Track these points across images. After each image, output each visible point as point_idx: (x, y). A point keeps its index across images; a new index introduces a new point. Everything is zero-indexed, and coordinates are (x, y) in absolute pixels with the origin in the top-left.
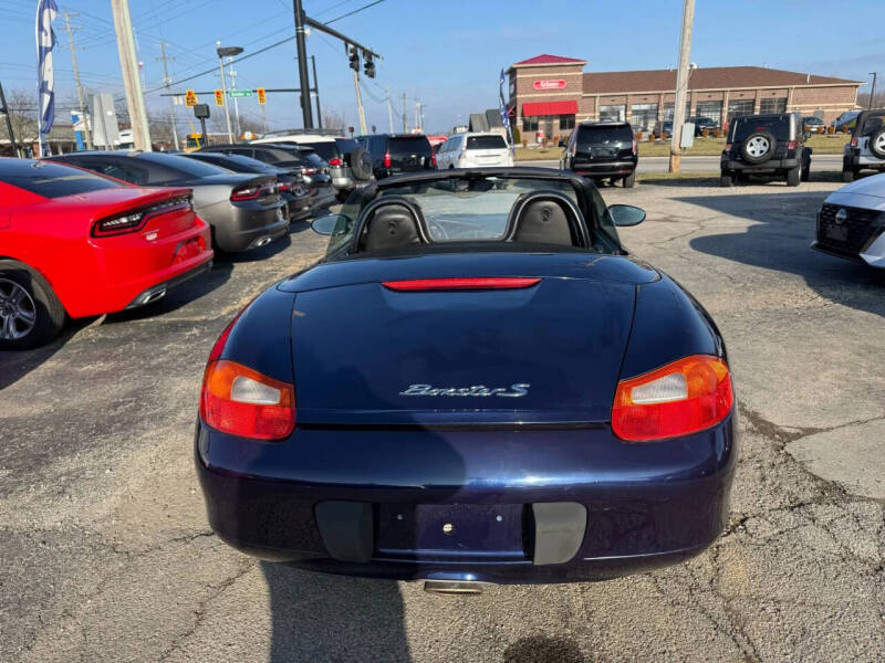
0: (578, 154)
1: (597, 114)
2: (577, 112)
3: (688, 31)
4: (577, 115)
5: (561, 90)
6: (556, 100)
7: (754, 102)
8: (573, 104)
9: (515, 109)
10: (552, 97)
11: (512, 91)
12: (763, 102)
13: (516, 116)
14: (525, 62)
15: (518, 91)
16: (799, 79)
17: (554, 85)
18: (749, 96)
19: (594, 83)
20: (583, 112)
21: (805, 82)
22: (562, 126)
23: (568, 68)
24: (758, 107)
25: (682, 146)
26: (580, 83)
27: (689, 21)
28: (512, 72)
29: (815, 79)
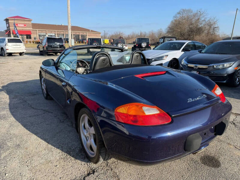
0: (48, 46)
1: (38, 35)
2: (32, 34)
3: (69, 15)
4: (31, 35)
5: (26, 27)
6: (24, 30)
7: (79, 35)
8: (30, 32)
9: (10, 32)
10: (23, 29)
11: (8, 26)
12: (81, 35)
13: (10, 34)
14: (11, 17)
15: (10, 26)
16: (89, 30)
17: (23, 26)
18: (78, 34)
19: (35, 26)
20: (33, 34)
21: (90, 31)
22: (27, 38)
23: (27, 21)
24: (80, 37)
25: (72, 45)
26: (31, 25)
27: (69, 12)
28: (7, 20)
29: (92, 31)
